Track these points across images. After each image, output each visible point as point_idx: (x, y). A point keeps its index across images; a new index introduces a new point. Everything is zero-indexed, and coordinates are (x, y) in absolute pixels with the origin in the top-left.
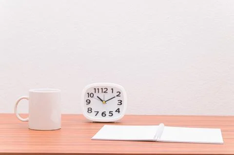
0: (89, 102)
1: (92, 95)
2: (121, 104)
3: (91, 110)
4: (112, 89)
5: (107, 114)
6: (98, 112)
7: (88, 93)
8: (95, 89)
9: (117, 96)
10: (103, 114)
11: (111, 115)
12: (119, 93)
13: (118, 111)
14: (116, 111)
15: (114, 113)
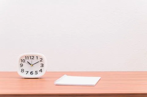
0: (22, 66)
1: (24, 61)
2: (43, 66)
3: (23, 71)
4: (37, 57)
5: (34, 73)
6: (28, 72)
7: (21, 60)
8: (26, 57)
9: (40, 61)
10: (31, 73)
11: (36, 73)
12: (41, 59)
13: (41, 71)
14: (40, 71)
15: (38, 72)
